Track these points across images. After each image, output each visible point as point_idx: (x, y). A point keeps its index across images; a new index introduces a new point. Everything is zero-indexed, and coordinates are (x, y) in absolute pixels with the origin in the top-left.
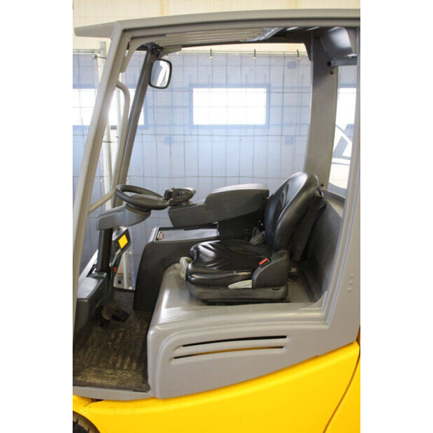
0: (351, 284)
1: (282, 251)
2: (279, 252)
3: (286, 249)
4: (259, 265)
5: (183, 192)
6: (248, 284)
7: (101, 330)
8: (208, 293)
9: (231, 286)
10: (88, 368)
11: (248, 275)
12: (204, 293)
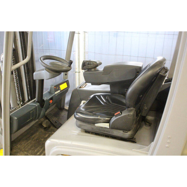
0: (169, 143)
1: (132, 108)
2: (130, 109)
3: (134, 107)
4: (114, 116)
5: (91, 63)
6: (107, 125)
7: (43, 131)
8: (84, 125)
9: (97, 125)
10: (23, 151)
11: (107, 120)
12: (82, 125)
